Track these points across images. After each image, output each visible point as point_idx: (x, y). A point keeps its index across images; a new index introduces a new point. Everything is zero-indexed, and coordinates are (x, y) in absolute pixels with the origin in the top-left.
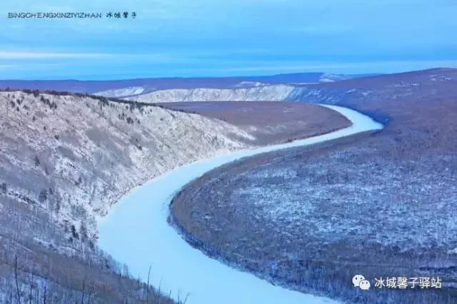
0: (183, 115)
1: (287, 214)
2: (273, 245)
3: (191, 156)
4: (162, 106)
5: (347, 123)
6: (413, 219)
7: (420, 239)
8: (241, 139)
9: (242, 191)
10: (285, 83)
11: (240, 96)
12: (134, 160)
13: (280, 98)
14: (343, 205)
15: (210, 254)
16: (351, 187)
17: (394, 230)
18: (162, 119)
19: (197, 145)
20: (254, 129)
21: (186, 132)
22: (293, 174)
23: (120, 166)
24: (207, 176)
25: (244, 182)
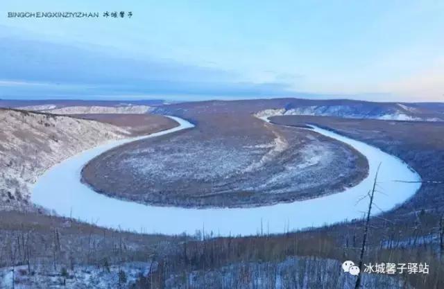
0: (85, 121)
1: (151, 170)
2: (145, 186)
3: (92, 144)
4: (70, 116)
5: (178, 124)
6: (209, 166)
7: (213, 175)
8: (123, 134)
9: (125, 161)
10: (146, 105)
11: (120, 111)
12: (53, 148)
13: (143, 112)
14: (178, 164)
15: (110, 196)
16: (181, 155)
17: (202, 172)
18: (71, 124)
19: (96, 138)
20: (130, 128)
21: (88, 131)
22: (153, 150)
23: (43, 152)
24: (104, 154)
25: (128, 156)
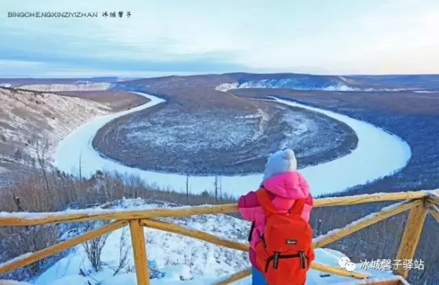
0: (69, 98)
3: (82, 121)
4: (55, 93)
12: (52, 126)
18: (58, 101)
19: (84, 115)
21: (75, 108)
23: (46, 130)
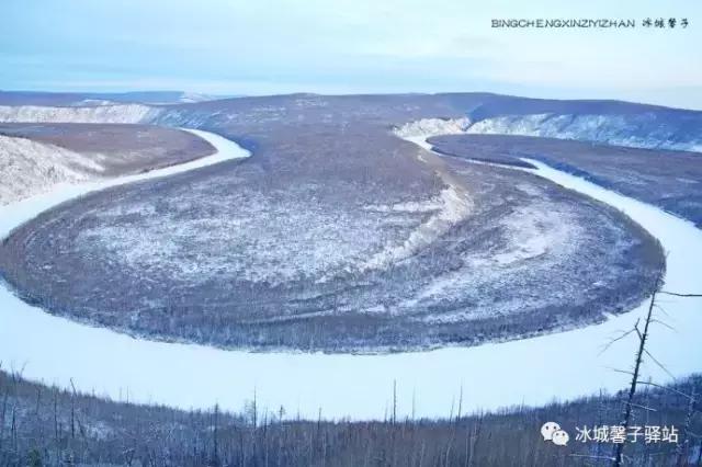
1: (147, 257)
2: (131, 293)
3: (20, 192)
5: (210, 149)
6: (282, 252)
7: (289, 272)
8: (87, 170)
9: (89, 233)
11: (83, 116)
13: (134, 120)
14: (208, 243)
15: (53, 311)
16: (216, 221)
17: (263, 264)
20: (102, 157)
21: (11, 162)
22: (152, 209)
24: (44, 216)
25: (92, 222)
